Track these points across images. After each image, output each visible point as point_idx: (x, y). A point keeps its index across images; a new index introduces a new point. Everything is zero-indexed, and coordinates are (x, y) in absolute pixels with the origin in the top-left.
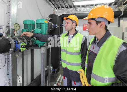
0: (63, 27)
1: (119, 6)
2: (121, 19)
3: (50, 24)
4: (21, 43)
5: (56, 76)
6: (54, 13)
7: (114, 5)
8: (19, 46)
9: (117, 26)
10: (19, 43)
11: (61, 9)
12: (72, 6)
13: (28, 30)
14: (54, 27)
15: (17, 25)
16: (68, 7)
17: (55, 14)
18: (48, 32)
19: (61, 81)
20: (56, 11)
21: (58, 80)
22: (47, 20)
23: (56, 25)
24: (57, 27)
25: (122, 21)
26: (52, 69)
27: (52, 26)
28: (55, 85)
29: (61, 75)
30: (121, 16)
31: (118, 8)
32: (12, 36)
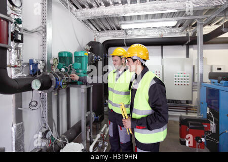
0: (108, 59)
1: (186, 29)
2: (190, 46)
5: (99, 128)
6: (95, 40)
7: (179, 27)
8: (60, 83)
9: (185, 56)
10: (60, 80)
11: (106, 31)
12: (121, 28)
13: (64, 64)
14: (95, 58)
15: (56, 59)
16: (115, 30)
17: (97, 41)
19: (106, 133)
20: (98, 34)
21: (102, 130)
22: (86, 50)
23: (99, 57)
24: (99, 60)
25: (191, 50)
26: (93, 116)
27: (92, 57)
28: (99, 136)
29: (106, 125)
30: (187, 42)
31: (185, 31)
32: (51, 73)
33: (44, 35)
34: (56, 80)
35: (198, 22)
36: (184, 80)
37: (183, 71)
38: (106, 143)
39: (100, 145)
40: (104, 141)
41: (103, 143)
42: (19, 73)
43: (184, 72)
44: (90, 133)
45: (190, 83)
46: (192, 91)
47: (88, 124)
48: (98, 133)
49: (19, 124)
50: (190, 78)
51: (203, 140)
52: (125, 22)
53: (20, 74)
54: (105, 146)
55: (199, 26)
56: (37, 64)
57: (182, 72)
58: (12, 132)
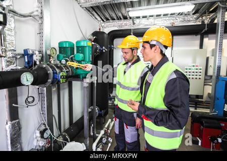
0: (113, 50)
1: (202, 16)
2: (204, 36)
3: (95, 46)
4: (59, 73)
5: (103, 122)
6: (100, 29)
7: (194, 14)
8: (58, 77)
9: (198, 48)
10: (58, 73)
11: (111, 21)
12: (128, 17)
13: (65, 56)
14: (100, 50)
15: (53, 49)
16: (121, 19)
17: (101, 31)
18: (92, 58)
19: (110, 128)
20: (103, 24)
21: (106, 126)
22: (90, 40)
23: (104, 48)
24: (104, 51)
25: (206, 40)
26: (97, 111)
27: (97, 48)
28: (102, 132)
29: (110, 120)
30: (204, 31)
31: (201, 19)
32: (48, 64)
33: (40, 22)
34: (54, 73)
35: (220, 5)
36: (196, 74)
37: (195, 63)
38: (110, 139)
39: (104, 141)
40: (108, 136)
41: (107, 139)
42: (12, 65)
43: (196, 65)
44: (93, 128)
45: (202, 77)
46: (204, 85)
47: (91, 119)
48: (102, 129)
49: (14, 122)
50: (203, 71)
51: (220, 140)
52: (134, 9)
53: (12, 67)
54: (109, 142)
55: (221, 10)
56: (32, 55)
57: (194, 65)
58: (6, 131)
